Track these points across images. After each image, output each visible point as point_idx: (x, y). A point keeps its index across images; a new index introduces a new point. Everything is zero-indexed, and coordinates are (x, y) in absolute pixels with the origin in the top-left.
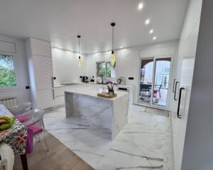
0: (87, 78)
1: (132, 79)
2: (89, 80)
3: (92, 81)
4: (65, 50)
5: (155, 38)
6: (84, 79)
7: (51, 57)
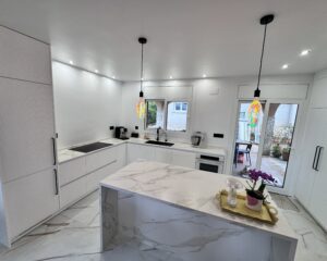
0: (126, 130)
1: (221, 136)
2: (128, 134)
3: (135, 135)
4: (79, 68)
5: (285, 67)
6: (118, 133)
7: (51, 84)
